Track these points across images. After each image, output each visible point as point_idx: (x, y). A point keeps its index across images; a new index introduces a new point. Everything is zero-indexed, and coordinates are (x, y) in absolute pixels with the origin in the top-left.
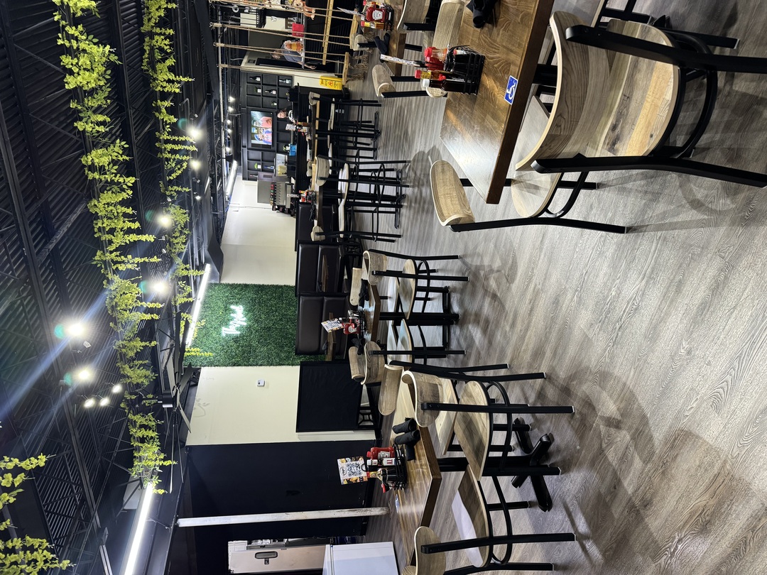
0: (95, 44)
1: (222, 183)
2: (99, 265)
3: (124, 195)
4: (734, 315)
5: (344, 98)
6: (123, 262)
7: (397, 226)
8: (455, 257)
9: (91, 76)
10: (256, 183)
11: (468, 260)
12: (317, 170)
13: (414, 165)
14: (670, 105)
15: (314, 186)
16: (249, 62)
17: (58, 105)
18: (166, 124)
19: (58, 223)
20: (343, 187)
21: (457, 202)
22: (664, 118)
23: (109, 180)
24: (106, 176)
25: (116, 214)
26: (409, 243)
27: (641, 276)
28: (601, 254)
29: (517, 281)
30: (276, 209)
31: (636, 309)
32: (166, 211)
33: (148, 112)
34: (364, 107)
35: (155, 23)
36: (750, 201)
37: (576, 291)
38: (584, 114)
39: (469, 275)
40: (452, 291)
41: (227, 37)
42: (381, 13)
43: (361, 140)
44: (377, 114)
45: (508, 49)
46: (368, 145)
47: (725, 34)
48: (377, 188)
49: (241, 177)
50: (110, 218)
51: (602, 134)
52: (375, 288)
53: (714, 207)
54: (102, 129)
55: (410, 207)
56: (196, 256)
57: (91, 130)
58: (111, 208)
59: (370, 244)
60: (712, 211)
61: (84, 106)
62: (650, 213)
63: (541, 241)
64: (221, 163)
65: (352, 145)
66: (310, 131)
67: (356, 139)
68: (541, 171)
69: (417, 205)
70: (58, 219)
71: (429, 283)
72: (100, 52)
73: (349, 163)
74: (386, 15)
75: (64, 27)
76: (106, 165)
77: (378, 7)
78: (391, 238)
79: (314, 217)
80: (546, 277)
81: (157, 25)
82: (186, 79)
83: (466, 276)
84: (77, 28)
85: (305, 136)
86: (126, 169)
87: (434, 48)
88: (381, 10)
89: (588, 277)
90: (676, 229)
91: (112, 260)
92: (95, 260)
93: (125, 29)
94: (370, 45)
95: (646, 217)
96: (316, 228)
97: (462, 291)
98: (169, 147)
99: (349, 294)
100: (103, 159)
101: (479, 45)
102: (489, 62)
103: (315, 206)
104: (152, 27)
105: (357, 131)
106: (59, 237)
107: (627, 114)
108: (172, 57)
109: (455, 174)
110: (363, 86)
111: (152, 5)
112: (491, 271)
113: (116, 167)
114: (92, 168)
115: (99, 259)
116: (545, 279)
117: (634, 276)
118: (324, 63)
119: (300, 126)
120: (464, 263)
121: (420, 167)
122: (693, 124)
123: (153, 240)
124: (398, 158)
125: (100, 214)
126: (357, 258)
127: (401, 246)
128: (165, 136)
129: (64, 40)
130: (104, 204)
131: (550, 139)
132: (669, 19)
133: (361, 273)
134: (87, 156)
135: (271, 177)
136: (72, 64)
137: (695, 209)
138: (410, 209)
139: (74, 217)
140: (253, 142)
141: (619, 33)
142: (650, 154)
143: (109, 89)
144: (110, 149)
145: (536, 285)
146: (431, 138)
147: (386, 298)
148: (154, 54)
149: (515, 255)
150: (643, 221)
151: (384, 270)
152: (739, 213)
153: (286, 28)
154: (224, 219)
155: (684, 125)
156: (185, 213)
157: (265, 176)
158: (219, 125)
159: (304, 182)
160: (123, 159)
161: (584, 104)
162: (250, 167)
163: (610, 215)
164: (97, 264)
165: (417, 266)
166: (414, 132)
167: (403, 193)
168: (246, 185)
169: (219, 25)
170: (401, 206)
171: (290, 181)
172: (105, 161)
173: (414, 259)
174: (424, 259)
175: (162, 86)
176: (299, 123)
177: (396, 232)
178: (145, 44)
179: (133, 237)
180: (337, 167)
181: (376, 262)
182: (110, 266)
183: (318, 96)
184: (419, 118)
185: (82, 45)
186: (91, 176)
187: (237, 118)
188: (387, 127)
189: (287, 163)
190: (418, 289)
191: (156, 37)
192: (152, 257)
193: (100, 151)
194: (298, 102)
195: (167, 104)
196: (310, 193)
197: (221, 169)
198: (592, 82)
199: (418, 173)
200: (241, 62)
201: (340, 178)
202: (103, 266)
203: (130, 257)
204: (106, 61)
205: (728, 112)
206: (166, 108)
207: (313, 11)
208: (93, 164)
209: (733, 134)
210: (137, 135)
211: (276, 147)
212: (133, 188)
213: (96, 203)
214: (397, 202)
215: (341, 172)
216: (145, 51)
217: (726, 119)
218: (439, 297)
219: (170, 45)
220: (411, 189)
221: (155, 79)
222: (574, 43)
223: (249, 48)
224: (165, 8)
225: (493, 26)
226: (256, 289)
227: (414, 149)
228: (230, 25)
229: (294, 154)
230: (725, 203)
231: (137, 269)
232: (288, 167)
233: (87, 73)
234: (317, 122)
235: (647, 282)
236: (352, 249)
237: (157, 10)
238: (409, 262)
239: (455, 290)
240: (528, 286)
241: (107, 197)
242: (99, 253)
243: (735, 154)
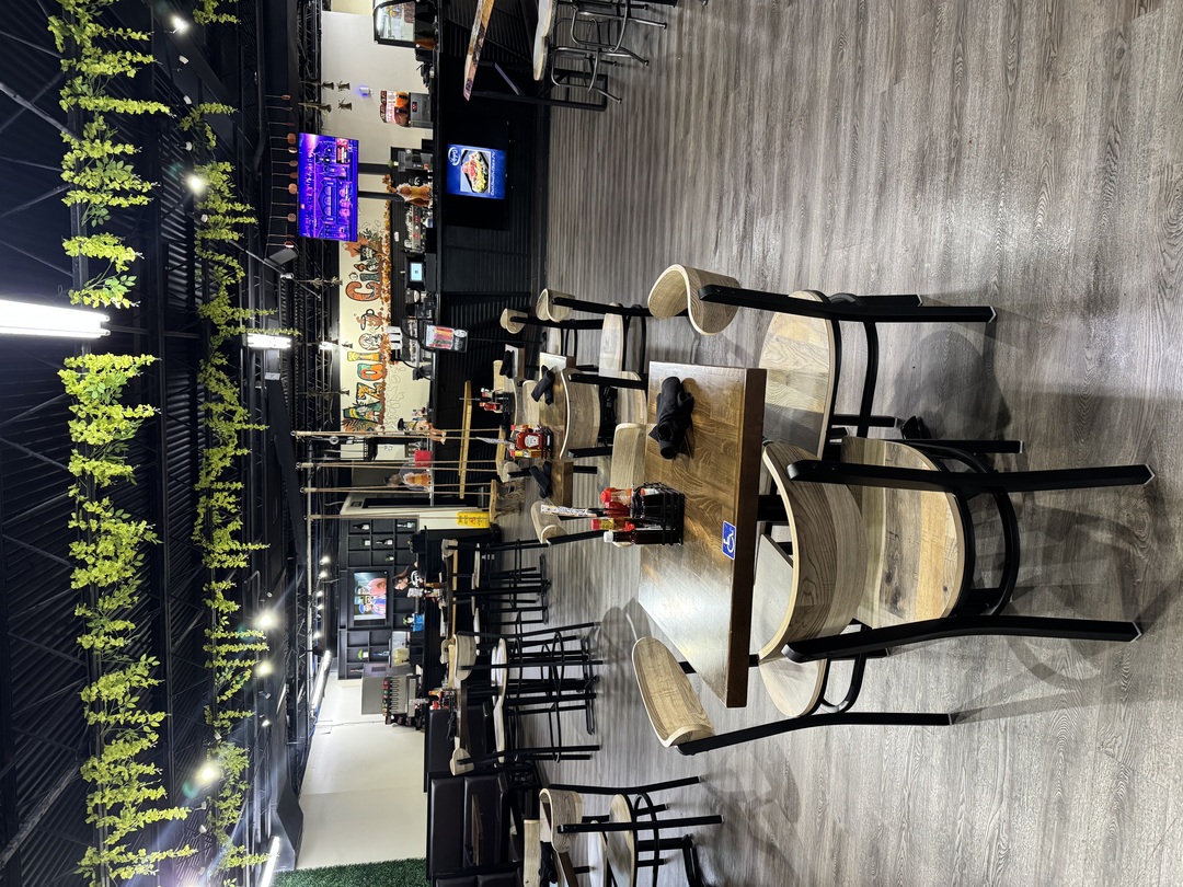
0: (124, 521)
1: (305, 689)
2: (86, 875)
3: (145, 744)
4: (1165, 856)
5: (492, 539)
6: (131, 863)
7: (591, 730)
8: (694, 780)
9: (113, 566)
10: (359, 682)
11: (716, 784)
12: (456, 654)
13: (605, 628)
14: (958, 545)
15: (453, 681)
16: (352, 505)
17: (53, 612)
18: (223, 615)
19: (24, 809)
20: (498, 676)
21: (681, 702)
22: (955, 564)
23: (122, 722)
24: (118, 716)
25: (126, 778)
26: (615, 758)
27: (997, 796)
28: (924, 761)
29: (802, 818)
30: (392, 721)
31: (1007, 857)
32: (212, 755)
33: (196, 598)
34: (523, 550)
35: (216, 477)
36: (1120, 663)
37: (902, 829)
38: (840, 572)
39: (721, 810)
40: (698, 844)
41: (318, 478)
42: (536, 438)
43: (520, 596)
44: (543, 559)
45: (714, 486)
46: (534, 602)
47: (1002, 436)
48: (553, 671)
49: (337, 674)
50: (117, 787)
51: (873, 587)
52: (566, 857)
53: (1070, 676)
54: (120, 642)
55: (608, 695)
56: (257, 825)
57: (102, 645)
58: (119, 768)
59: (549, 766)
60: (1070, 682)
61: (96, 611)
62: (978, 691)
63: (826, 744)
64: (306, 658)
65: (509, 606)
66: (444, 595)
67: (515, 597)
68: (799, 659)
69: (619, 692)
70: (26, 799)
71: (656, 834)
72: (130, 532)
73: (506, 637)
74: (543, 440)
75: (81, 503)
76: (120, 698)
77: (531, 431)
78: (583, 753)
79: (454, 733)
80: (848, 807)
81: (218, 479)
82: (256, 547)
83: (717, 813)
84: (100, 502)
85: (437, 603)
86: (150, 700)
87: (614, 490)
88: (536, 435)
89: (914, 804)
90: (1025, 713)
91: (111, 862)
92: (81, 866)
93: (170, 488)
94: (525, 472)
95: (974, 697)
96: (459, 752)
97: (716, 843)
98: (224, 649)
99: (521, 864)
100: (115, 690)
101: (673, 480)
102: (691, 503)
103: (455, 714)
104: (212, 482)
105: (515, 585)
106: (23, 835)
107: (902, 558)
108: (238, 518)
109: (671, 657)
110: (520, 521)
111: (214, 454)
112: (757, 800)
113: (136, 699)
114: (97, 706)
115: (88, 863)
116: (847, 810)
117: (986, 797)
118: (462, 497)
119: (429, 589)
120: (711, 790)
121: (615, 631)
122: (998, 555)
123: (185, 816)
124: (580, 619)
125: (99, 782)
126: (531, 791)
127: (602, 765)
128: (219, 634)
129: (78, 521)
130: (109, 764)
131: (800, 613)
132: (921, 420)
133: (537, 831)
134: (90, 687)
135: (383, 669)
136: (86, 553)
137: (1043, 679)
138: (609, 700)
139: (55, 795)
140: (357, 618)
141: (860, 463)
142: (952, 614)
143: (139, 582)
144: (129, 672)
145: (834, 823)
146: (626, 588)
147: (586, 869)
148: (211, 517)
149: (789, 770)
150: (972, 702)
151: (579, 821)
152: (1111, 682)
153: (407, 456)
154: (306, 749)
155: (987, 556)
156: (243, 755)
157: (374, 670)
158: (305, 600)
159: (436, 673)
160: (149, 685)
161: (836, 560)
162: (352, 657)
163: (919, 696)
164: (83, 874)
165: (633, 805)
166: (599, 580)
167: (595, 674)
168: (344, 687)
169: (309, 465)
170: (594, 696)
171: (414, 671)
172: (119, 691)
173: (625, 792)
174: (643, 791)
175: (219, 561)
176: (428, 585)
177: (591, 741)
178: (200, 505)
179: (153, 816)
180: (487, 646)
181: (563, 807)
182: (107, 874)
183: (454, 543)
184: (605, 559)
185: (105, 526)
186: (93, 718)
187: (332, 585)
188: (560, 575)
189: (410, 643)
190: (641, 846)
191: (217, 495)
192: (182, 848)
193: (112, 677)
194: (426, 552)
195: (226, 585)
196: (447, 693)
197: (304, 668)
198: (839, 529)
199: (614, 640)
200: (340, 506)
201: (493, 663)
202: (94, 876)
203: (142, 852)
204: (139, 542)
205: (1042, 537)
206: (223, 591)
207: (444, 433)
208: (99, 698)
209: (1059, 565)
210: (175, 637)
211: (393, 622)
212: (161, 729)
213: (96, 764)
214: (586, 689)
215: (494, 651)
216: (199, 515)
217: (1041, 545)
218: (677, 855)
219: (236, 504)
220: (606, 666)
221: (209, 553)
222: (802, 483)
223: (352, 490)
224: (232, 457)
225: (688, 454)
226: (357, 873)
227: (604, 605)
228: (326, 463)
229: (420, 629)
230: (1082, 669)
231: (154, 873)
232: (411, 650)
233: (108, 563)
234: (455, 579)
235: (1009, 805)
236: (520, 776)
237: (220, 459)
238: (619, 798)
239: (702, 840)
240: (822, 825)
241: (117, 750)
242: (89, 852)
243: (1072, 595)
